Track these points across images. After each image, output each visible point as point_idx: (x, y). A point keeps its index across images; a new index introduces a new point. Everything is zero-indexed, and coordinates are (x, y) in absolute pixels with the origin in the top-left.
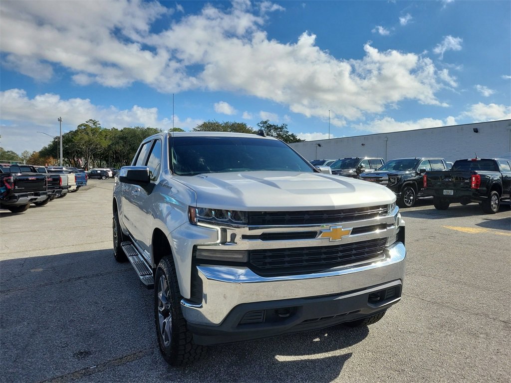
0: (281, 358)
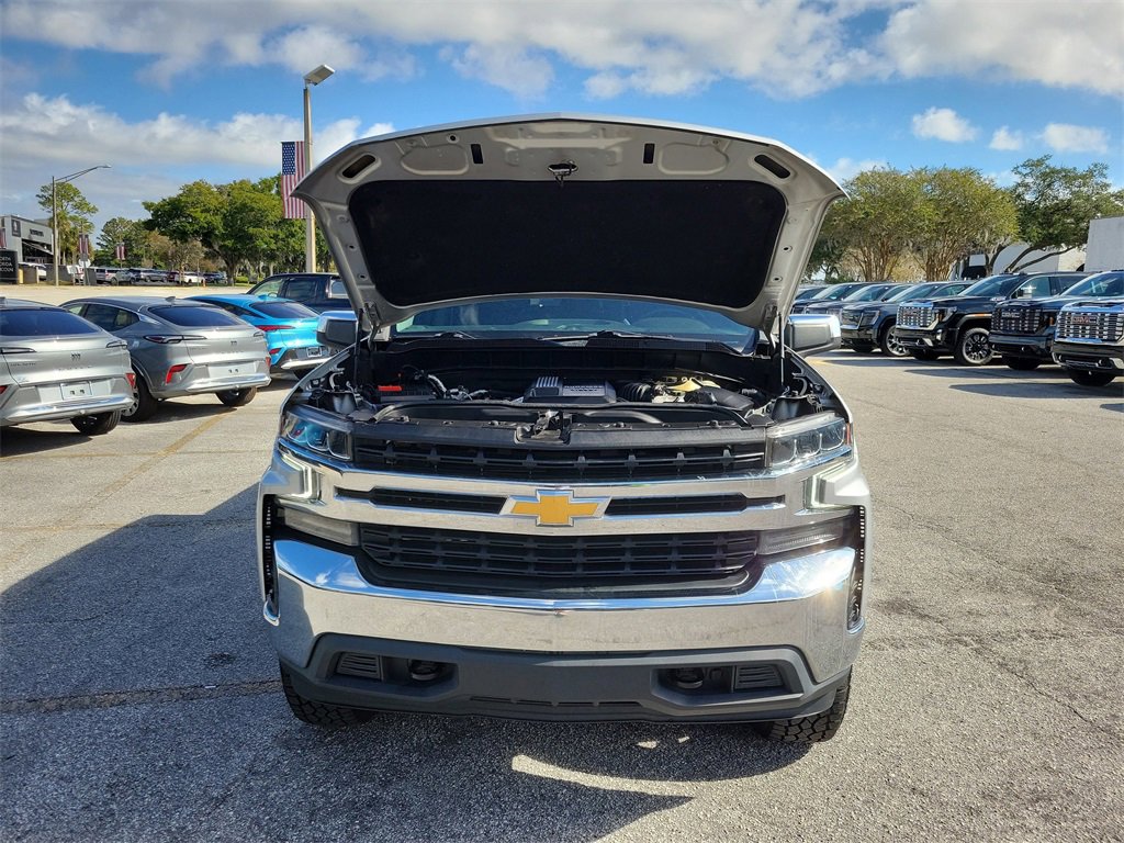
0: (523, 764)
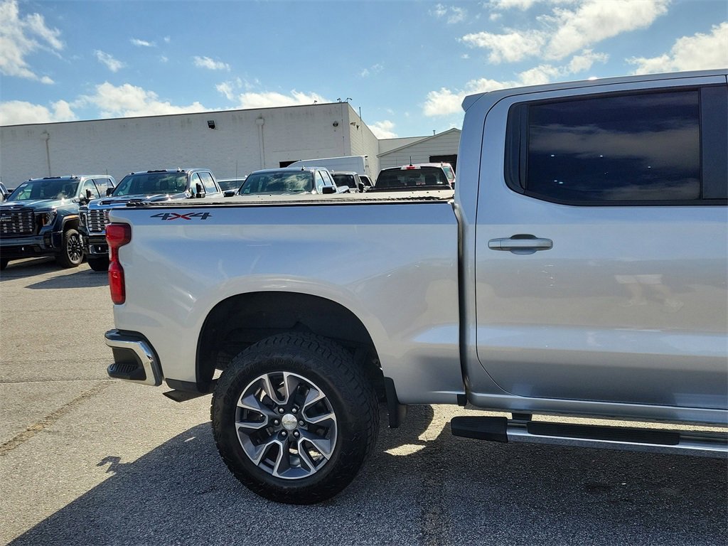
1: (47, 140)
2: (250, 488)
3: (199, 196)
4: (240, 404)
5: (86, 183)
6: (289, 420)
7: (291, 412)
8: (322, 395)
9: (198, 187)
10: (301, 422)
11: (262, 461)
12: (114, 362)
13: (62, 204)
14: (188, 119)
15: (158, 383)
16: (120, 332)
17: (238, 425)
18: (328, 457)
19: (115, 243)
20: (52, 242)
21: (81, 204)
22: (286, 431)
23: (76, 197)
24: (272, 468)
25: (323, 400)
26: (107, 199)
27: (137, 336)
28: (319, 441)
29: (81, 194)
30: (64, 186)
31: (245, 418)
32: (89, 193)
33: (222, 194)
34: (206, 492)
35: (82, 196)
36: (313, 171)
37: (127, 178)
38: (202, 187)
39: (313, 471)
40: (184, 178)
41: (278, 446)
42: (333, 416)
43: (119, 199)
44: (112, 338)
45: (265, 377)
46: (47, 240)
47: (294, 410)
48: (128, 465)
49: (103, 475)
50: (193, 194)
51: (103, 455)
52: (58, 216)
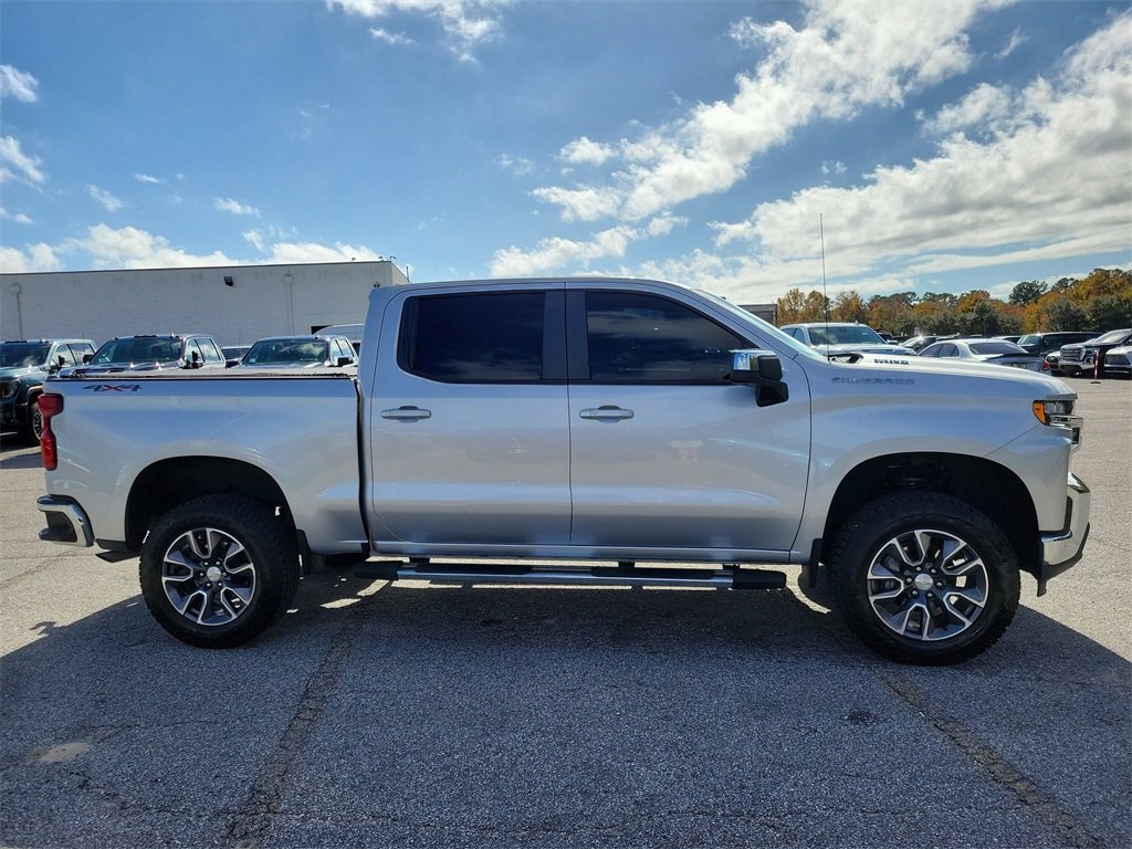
1: (18, 294)
2: (176, 636)
3: (195, 366)
4: (166, 559)
5: (60, 348)
6: (214, 573)
7: (215, 565)
8: (242, 548)
9: (195, 356)
10: (224, 574)
11: (188, 610)
12: (47, 527)
13: (28, 372)
14: (200, 274)
15: (90, 544)
16: (53, 496)
17: (164, 579)
18: (247, 603)
19: (47, 413)
20: (14, 416)
21: (51, 372)
22: (210, 582)
23: (46, 365)
24: (197, 616)
25: (242, 552)
26: (83, 366)
27: (69, 500)
28: (239, 590)
29: (52, 360)
30: (32, 351)
31: (172, 571)
32: (62, 360)
33: (224, 362)
34: (136, 644)
35: (52, 364)
36: (328, 340)
37: (109, 344)
38: (200, 355)
39: (234, 617)
40: (180, 343)
41: (203, 596)
42: (251, 566)
43: (98, 367)
44: (44, 502)
45: (189, 533)
46: (8, 414)
47: (218, 563)
48: (62, 627)
49: (34, 637)
50: (188, 362)
51: (38, 620)
52: (22, 386)
